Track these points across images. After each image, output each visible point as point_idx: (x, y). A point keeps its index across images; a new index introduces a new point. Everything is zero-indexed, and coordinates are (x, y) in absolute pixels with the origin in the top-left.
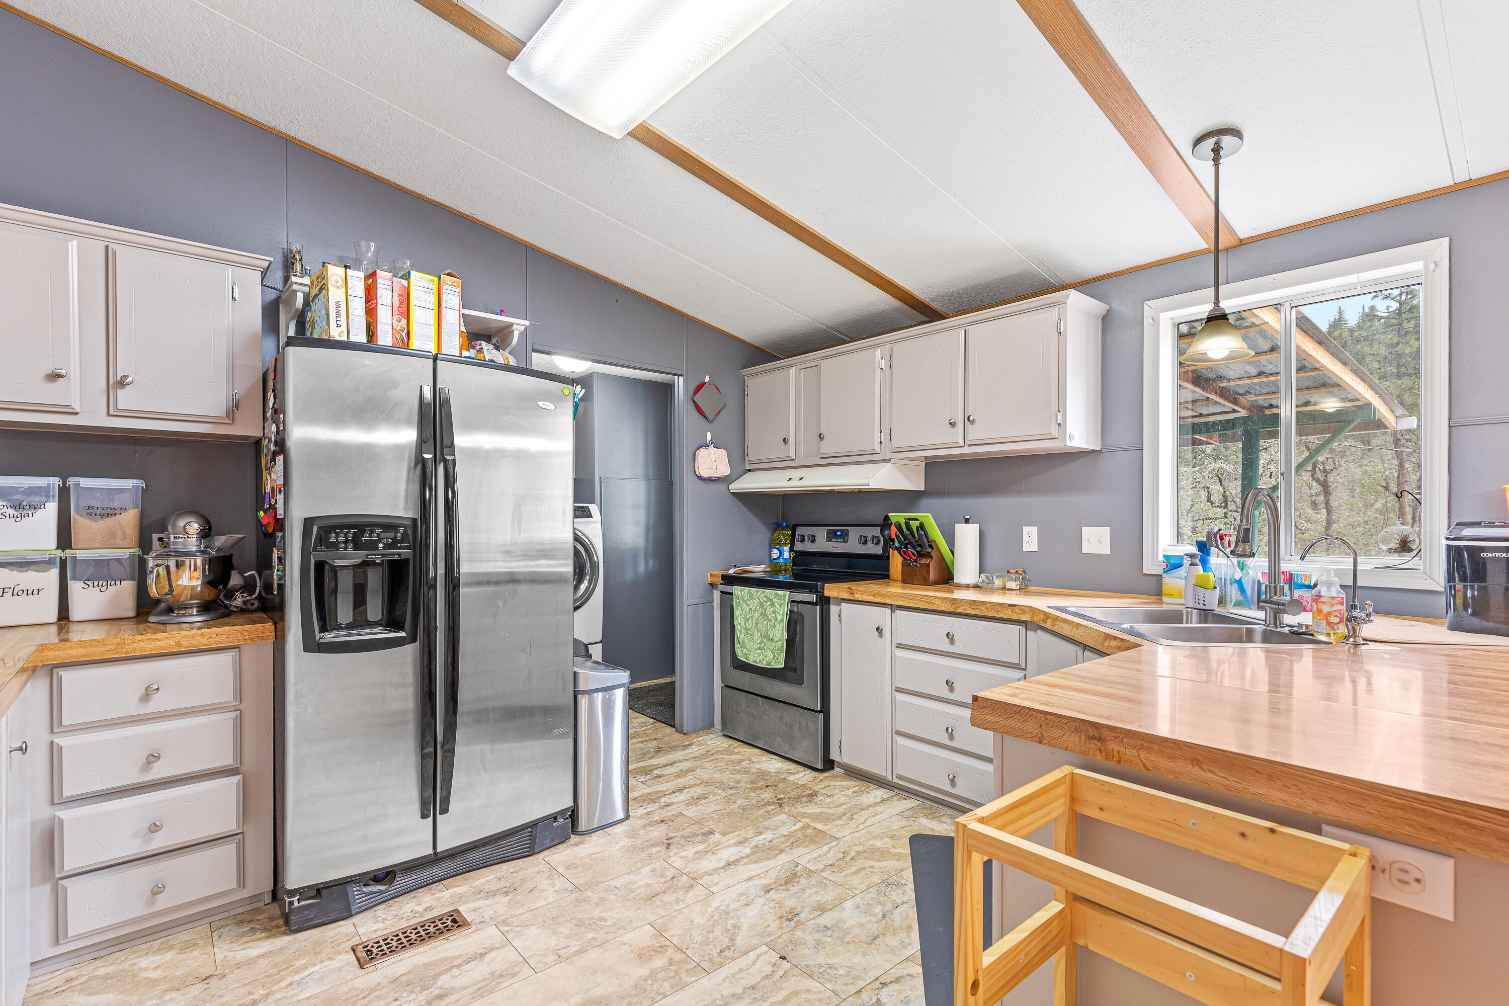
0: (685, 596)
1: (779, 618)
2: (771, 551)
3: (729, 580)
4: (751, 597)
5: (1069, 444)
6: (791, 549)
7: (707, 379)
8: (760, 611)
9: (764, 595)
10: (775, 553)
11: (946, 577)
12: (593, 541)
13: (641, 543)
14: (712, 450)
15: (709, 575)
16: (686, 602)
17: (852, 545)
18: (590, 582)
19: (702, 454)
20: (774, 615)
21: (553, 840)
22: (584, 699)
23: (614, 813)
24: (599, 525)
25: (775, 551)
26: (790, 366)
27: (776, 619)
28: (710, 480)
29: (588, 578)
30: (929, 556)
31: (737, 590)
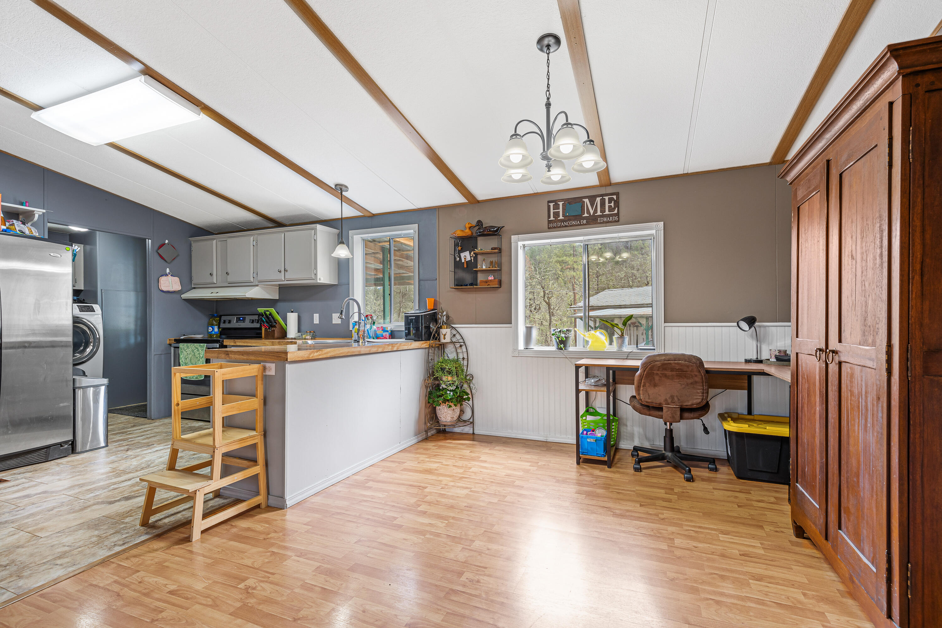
0: (153, 350)
1: (201, 356)
2: (208, 328)
3: (178, 341)
4: (188, 347)
5: (318, 281)
6: (219, 328)
7: (167, 242)
8: (192, 354)
9: (194, 346)
10: (210, 329)
11: (283, 335)
12: (97, 326)
13: (132, 326)
14: (170, 278)
15: (168, 340)
16: (153, 353)
17: (247, 324)
18: (94, 346)
19: (163, 280)
20: (199, 355)
21: (60, 455)
22: (80, 391)
23: (99, 443)
24: (100, 316)
25: (210, 328)
26: (214, 239)
27: (200, 357)
28: (168, 292)
29: (92, 344)
30: (275, 326)
31: (181, 345)
